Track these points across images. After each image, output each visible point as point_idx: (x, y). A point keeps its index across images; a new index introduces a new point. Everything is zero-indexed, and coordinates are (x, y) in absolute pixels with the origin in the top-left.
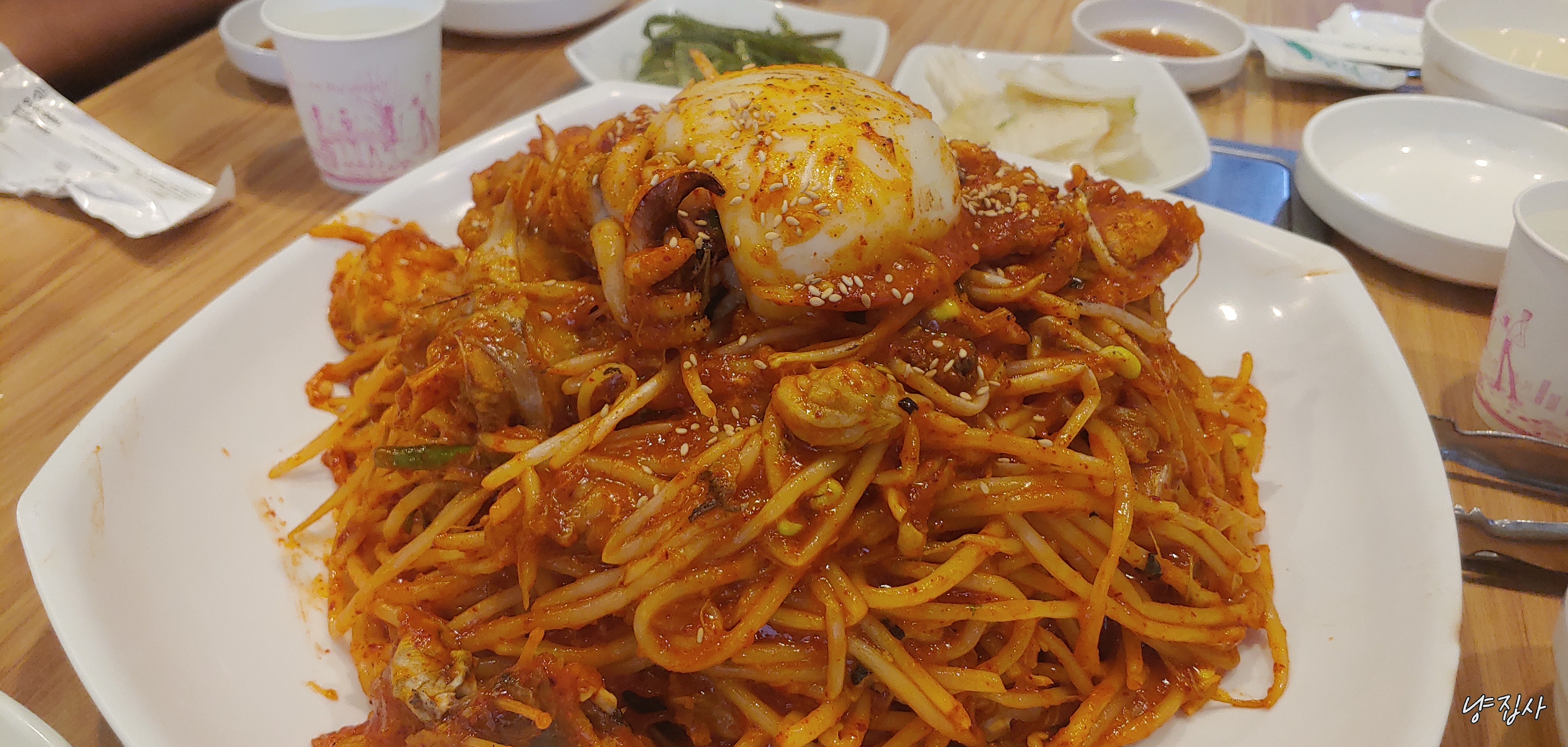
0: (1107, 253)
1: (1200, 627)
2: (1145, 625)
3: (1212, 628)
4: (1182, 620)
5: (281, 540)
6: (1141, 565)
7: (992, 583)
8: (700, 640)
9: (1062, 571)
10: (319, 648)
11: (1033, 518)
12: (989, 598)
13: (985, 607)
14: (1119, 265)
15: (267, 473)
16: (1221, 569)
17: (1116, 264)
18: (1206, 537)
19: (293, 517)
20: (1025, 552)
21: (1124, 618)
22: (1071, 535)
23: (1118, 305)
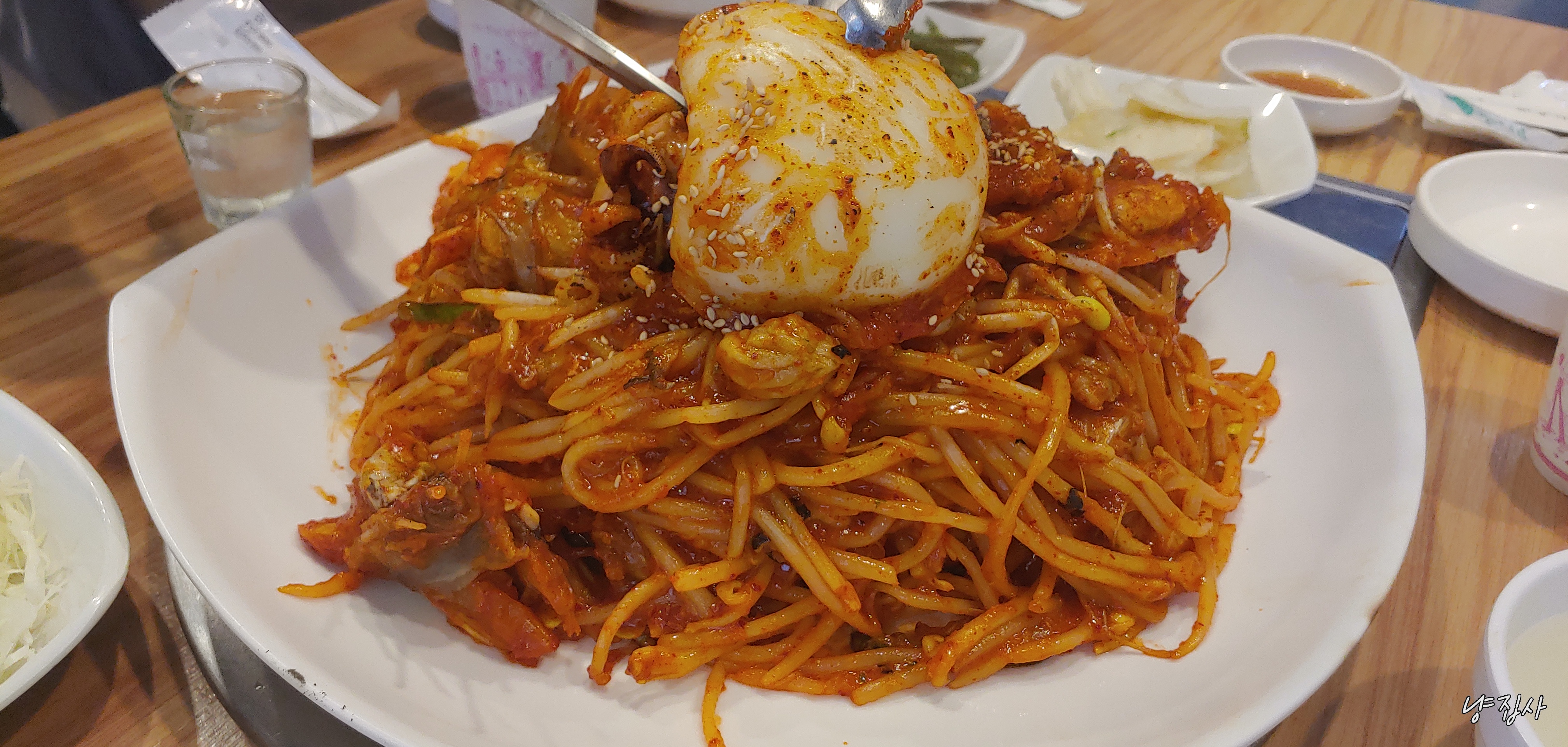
0: (1109, 217)
1: (1119, 570)
2: (1055, 556)
3: (1133, 575)
4: (1098, 559)
5: (334, 378)
6: (1063, 497)
7: (903, 483)
8: (616, 485)
9: (978, 488)
10: (335, 464)
11: (959, 435)
12: (897, 496)
13: (889, 503)
14: (1118, 229)
15: (340, 327)
16: (1157, 524)
17: (1116, 228)
18: (1145, 487)
19: (348, 361)
20: (944, 463)
21: (1034, 543)
22: (995, 457)
23: (1111, 265)
